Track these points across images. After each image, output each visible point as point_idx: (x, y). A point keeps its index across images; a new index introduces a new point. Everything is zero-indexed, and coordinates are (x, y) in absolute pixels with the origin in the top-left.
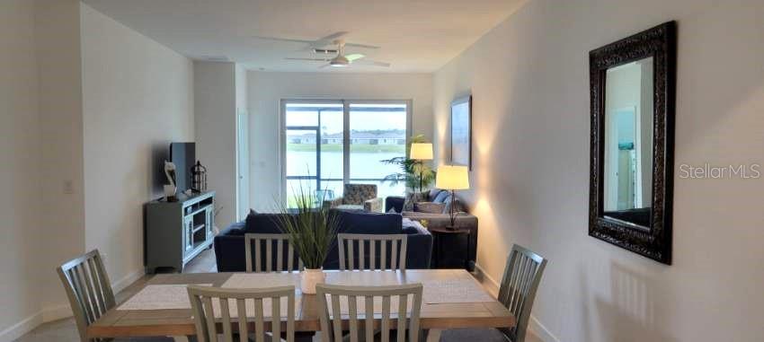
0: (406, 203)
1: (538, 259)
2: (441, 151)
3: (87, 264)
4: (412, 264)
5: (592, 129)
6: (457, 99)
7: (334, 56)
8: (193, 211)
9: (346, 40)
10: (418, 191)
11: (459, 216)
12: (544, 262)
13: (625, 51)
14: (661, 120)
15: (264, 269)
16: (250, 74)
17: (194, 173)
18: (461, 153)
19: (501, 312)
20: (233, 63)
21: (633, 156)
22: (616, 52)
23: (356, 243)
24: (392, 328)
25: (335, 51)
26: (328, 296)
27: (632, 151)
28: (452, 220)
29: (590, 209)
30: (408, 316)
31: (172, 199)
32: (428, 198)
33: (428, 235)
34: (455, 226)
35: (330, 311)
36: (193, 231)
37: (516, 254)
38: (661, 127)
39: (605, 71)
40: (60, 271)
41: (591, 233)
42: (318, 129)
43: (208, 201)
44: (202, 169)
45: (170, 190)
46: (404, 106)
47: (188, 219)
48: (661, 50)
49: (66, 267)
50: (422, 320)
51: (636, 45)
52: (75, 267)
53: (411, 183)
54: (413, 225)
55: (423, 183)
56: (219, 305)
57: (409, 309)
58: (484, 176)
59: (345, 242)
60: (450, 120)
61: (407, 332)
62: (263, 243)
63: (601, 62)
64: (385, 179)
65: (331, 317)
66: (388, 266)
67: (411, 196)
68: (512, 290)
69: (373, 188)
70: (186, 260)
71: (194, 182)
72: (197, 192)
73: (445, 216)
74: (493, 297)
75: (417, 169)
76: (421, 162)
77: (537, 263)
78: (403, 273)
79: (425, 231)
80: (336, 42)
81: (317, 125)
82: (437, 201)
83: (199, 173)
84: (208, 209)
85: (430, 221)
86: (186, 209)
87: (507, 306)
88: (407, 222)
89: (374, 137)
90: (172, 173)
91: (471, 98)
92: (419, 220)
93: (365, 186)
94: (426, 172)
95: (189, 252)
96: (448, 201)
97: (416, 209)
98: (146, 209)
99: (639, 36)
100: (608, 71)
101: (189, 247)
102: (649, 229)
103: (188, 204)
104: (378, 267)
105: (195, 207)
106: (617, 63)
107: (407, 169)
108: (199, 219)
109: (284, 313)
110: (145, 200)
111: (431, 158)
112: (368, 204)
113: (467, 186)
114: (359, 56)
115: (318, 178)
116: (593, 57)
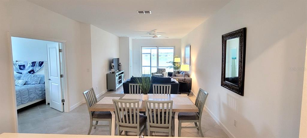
0: (173, 74)
1: (206, 93)
2: (183, 60)
3: (90, 91)
4: (172, 92)
5: (222, 56)
6: (187, 46)
7: (154, 35)
8: (119, 75)
9: (157, 31)
10: (176, 70)
11: (187, 78)
12: (208, 94)
13: (232, 35)
14: (242, 55)
15: (134, 93)
16: (133, 40)
17: (119, 66)
18: (188, 61)
19: (195, 108)
20: (129, 38)
21: (236, 61)
22: (229, 36)
23: (157, 87)
24: (165, 111)
25: (154, 34)
26: (148, 103)
27: (236, 60)
28: (185, 79)
29: (222, 79)
30: (169, 108)
31: (113, 73)
32: (179, 73)
33: (178, 84)
34: (186, 81)
35: (149, 107)
36: (119, 81)
37: (200, 91)
38: (241, 57)
39: (226, 41)
40: (83, 93)
41: (222, 85)
42: (150, 54)
43: (122, 73)
44: (121, 65)
45: (113, 70)
46: (173, 48)
47: (117, 78)
48: (242, 36)
49: (85, 93)
50: (173, 110)
51: (235, 34)
52: (87, 92)
53: (175, 68)
54: (174, 81)
55: (178, 68)
56: (120, 105)
57: (169, 106)
58: (193, 67)
59: (155, 86)
60: (185, 51)
61: (169, 112)
62: (134, 86)
63: (225, 38)
64: (168, 67)
65: (149, 108)
66: (166, 93)
67: (175, 72)
68: (199, 101)
69: (165, 70)
70: (117, 88)
71: (119, 68)
72: (120, 70)
73: (183, 78)
74: (194, 104)
75: (176, 64)
76: (177, 63)
77: (206, 94)
78: (170, 95)
79: (177, 82)
80: (154, 32)
81: (150, 53)
82: (181, 74)
83: (120, 66)
84: (122, 75)
85: (179, 79)
86: (117, 75)
87: (197, 107)
88: (172, 80)
89: (166, 54)
90: (113, 66)
91: (190, 46)
92: (176, 79)
93: (162, 69)
94: (179, 65)
95: (118, 86)
96: (184, 74)
97: (175, 76)
98: (107, 75)
99: (236, 31)
100: (227, 41)
101: (118, 85)
102: (237, 86)
103: (117, 74)
104: (163, 93)
105: (119, 74)
106: (229, 39)
107: (173, 64)
108: (120, 78)
109: (136, 106)
110: (107, 73)
111: (180, 62)
112: (163, 74)
113: (189, 70)
114: (160, 35)
115: (151, 66)
116: (223, 37)
